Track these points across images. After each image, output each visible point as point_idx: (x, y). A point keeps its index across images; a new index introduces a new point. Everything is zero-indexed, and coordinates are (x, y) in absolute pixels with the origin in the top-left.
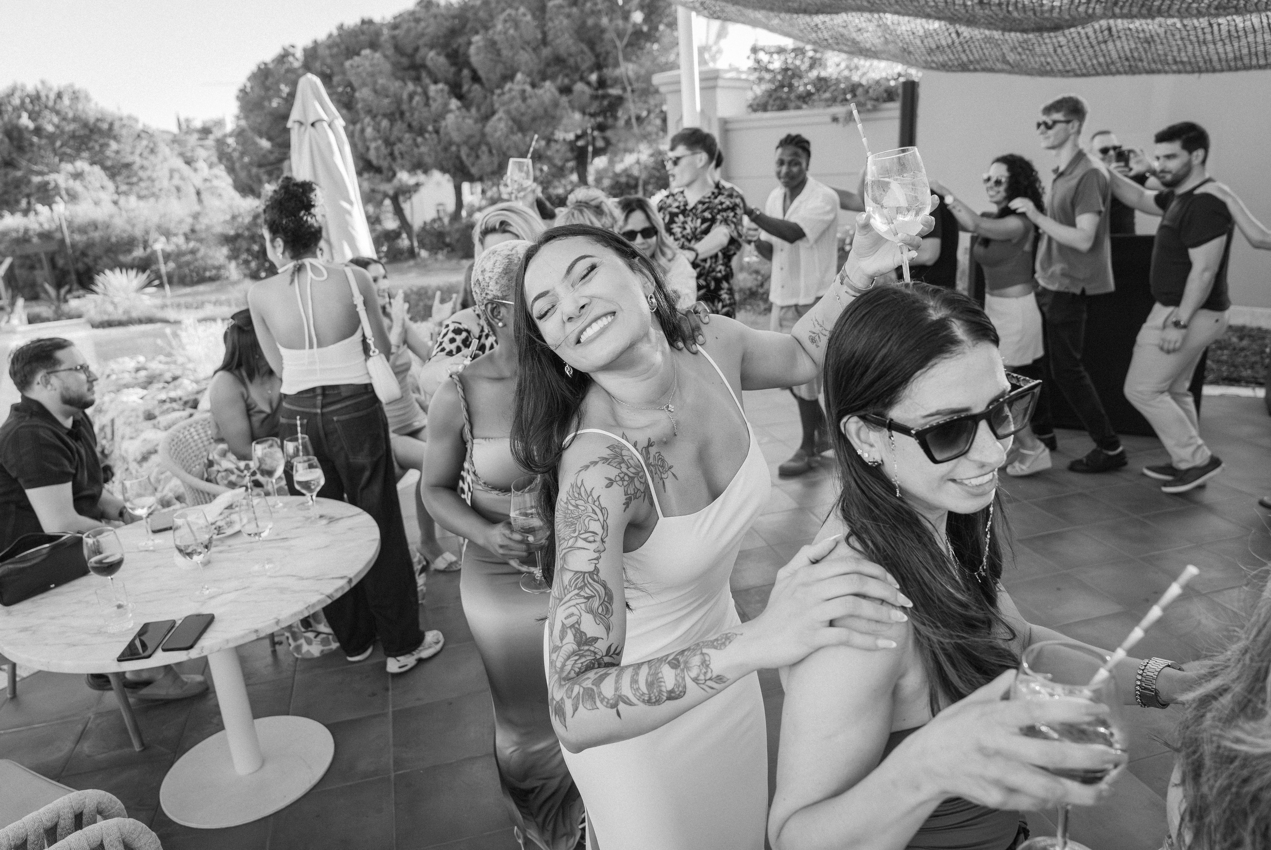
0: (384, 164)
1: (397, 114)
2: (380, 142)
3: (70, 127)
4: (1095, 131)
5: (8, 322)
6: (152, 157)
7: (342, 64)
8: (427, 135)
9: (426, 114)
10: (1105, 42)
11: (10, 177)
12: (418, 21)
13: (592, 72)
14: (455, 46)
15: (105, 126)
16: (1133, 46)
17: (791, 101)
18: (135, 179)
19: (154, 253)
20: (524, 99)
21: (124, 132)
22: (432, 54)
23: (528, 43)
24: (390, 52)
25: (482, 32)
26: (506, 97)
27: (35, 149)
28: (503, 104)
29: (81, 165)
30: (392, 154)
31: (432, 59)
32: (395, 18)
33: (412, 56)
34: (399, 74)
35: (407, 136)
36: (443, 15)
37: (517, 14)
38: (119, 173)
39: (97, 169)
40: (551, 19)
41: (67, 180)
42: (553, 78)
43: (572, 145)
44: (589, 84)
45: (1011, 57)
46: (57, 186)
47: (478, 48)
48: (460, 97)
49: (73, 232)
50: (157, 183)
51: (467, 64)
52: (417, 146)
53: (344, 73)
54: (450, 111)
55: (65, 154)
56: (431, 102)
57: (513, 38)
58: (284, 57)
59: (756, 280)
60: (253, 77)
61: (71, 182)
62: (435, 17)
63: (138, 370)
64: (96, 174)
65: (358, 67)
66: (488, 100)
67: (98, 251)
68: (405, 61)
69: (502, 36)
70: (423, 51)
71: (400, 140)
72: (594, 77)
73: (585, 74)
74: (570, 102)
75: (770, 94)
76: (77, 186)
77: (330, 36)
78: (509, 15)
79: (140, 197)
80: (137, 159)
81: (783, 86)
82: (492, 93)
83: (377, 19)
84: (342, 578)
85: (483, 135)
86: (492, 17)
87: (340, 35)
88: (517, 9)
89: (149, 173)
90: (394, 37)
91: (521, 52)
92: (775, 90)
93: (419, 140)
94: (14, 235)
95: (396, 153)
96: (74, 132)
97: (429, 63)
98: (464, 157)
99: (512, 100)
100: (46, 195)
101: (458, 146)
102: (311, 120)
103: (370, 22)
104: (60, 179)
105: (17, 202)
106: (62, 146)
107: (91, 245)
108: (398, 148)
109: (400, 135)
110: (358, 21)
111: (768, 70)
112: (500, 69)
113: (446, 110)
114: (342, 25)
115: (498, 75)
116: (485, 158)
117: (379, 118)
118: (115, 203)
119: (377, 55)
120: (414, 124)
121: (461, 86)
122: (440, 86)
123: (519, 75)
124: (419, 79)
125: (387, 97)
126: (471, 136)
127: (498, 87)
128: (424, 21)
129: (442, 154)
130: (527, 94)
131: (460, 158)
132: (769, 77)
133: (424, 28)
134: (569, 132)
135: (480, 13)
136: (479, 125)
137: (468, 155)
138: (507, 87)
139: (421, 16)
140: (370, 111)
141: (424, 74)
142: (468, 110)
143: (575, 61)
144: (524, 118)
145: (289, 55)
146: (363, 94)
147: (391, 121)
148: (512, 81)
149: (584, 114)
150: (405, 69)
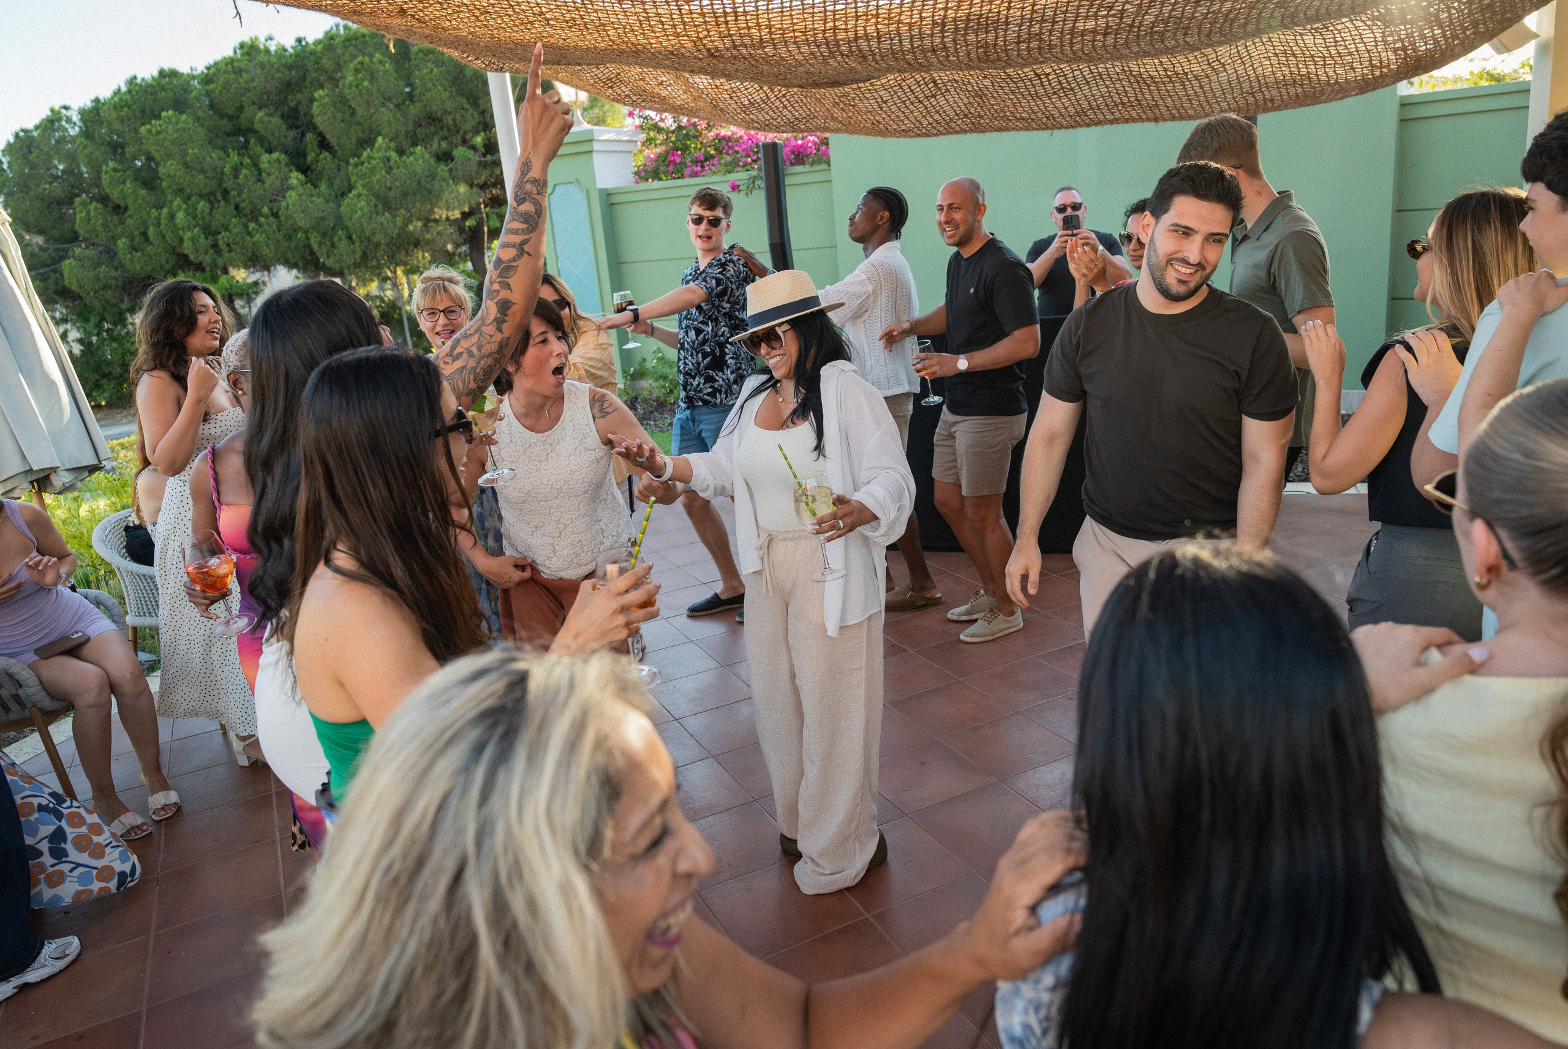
0: (207, 260)
1: (218, 194)
2: (196, 231)
4: (1059, 187)
7: (136, 131)
8: (262, 220)
9: (260, 193)
10: (934, 96)
12: (239, 72)
13: (478, 133)
14: (293, 104)
16: (966, 101)
17: (687, 167)
20: (389, 170)
22: (260, 114)
23: (389, 99)
24: (205, 112)
25: (328, 85)
26: (365, 168)
28: (362, 176)
30: (215, 246)
31: (261, 121)
32: (208, 68)
33: (234, 118)
34: (219, 142)
35: (234, 221)
36: (272, 66)
37: (371, 61)
40: (417, 67)
42: (425, 141)
43: (458, 224)
44: (474, 148)
47: (323, 105)
48: (305, 170)
51: (311, 126)
52: (250, 234)
53: (139, 141)
54: (291, 188)
56: (264, 175)
57: (370, 93)
58: (52, 122)
59: (664, 387)
62: (262, 66)
65: (158, 133)
66: (343, 173)
68: (226, 124)
69: (354, 90)
70: (249, 111)
71: (226, 228)
72: (479, 140)
73: (468, 137)
74: (451, 170)
75: (662, 158)
77: (118, 92)
78: (362, 63)
81: (677, 149)
82: (348, 163)
83: (184, 69)
85: (339, 217)
86: (339, 67)
87: (129, 91)
88: (371, 56)
90: (208, 94)
91: (382, 109)
92: (667, 153)
93: (252, 225)
95: (221, 243)
97: (258, 126)
98: (315, 247)
99: (373, 170)
101: (306, 232)
103: (174, 74)
108: (222, 238)
109: (224, 221)
110: (155, 74)
111: (660, 130)
112: (355, 132)
113: (285, 188)
114: (135, 78)
115: (354, 141)
116: (343, 245)
117: (193, 199)
119: (184, 117)
120: (242, 205)
121: (305, 156)
122: (275, 155)
123: (380, 139)
124: (246, 146)
125: (203, 171)
126: (323, 219)
127: (354, 155)
128: (247, 71)
129: (285, 244)
130: (392, 163)
131: (310, 247)
132: (661, 138)
133: (247, 82)
134: (453, 210)
135: (324, 61)
136: (332, 205)
137: (320, 244)
138: (365, 154)
139: (242, 65)
140: (181, 190)
141: (252, 141)
142: (316, 186)
143: (454, 120)
144: (391, 194)
145: (60, 119)
146: (169, 168)
147: (211, 202)
148: (372, 146)
149: (471, 186)
150: (228, 135)
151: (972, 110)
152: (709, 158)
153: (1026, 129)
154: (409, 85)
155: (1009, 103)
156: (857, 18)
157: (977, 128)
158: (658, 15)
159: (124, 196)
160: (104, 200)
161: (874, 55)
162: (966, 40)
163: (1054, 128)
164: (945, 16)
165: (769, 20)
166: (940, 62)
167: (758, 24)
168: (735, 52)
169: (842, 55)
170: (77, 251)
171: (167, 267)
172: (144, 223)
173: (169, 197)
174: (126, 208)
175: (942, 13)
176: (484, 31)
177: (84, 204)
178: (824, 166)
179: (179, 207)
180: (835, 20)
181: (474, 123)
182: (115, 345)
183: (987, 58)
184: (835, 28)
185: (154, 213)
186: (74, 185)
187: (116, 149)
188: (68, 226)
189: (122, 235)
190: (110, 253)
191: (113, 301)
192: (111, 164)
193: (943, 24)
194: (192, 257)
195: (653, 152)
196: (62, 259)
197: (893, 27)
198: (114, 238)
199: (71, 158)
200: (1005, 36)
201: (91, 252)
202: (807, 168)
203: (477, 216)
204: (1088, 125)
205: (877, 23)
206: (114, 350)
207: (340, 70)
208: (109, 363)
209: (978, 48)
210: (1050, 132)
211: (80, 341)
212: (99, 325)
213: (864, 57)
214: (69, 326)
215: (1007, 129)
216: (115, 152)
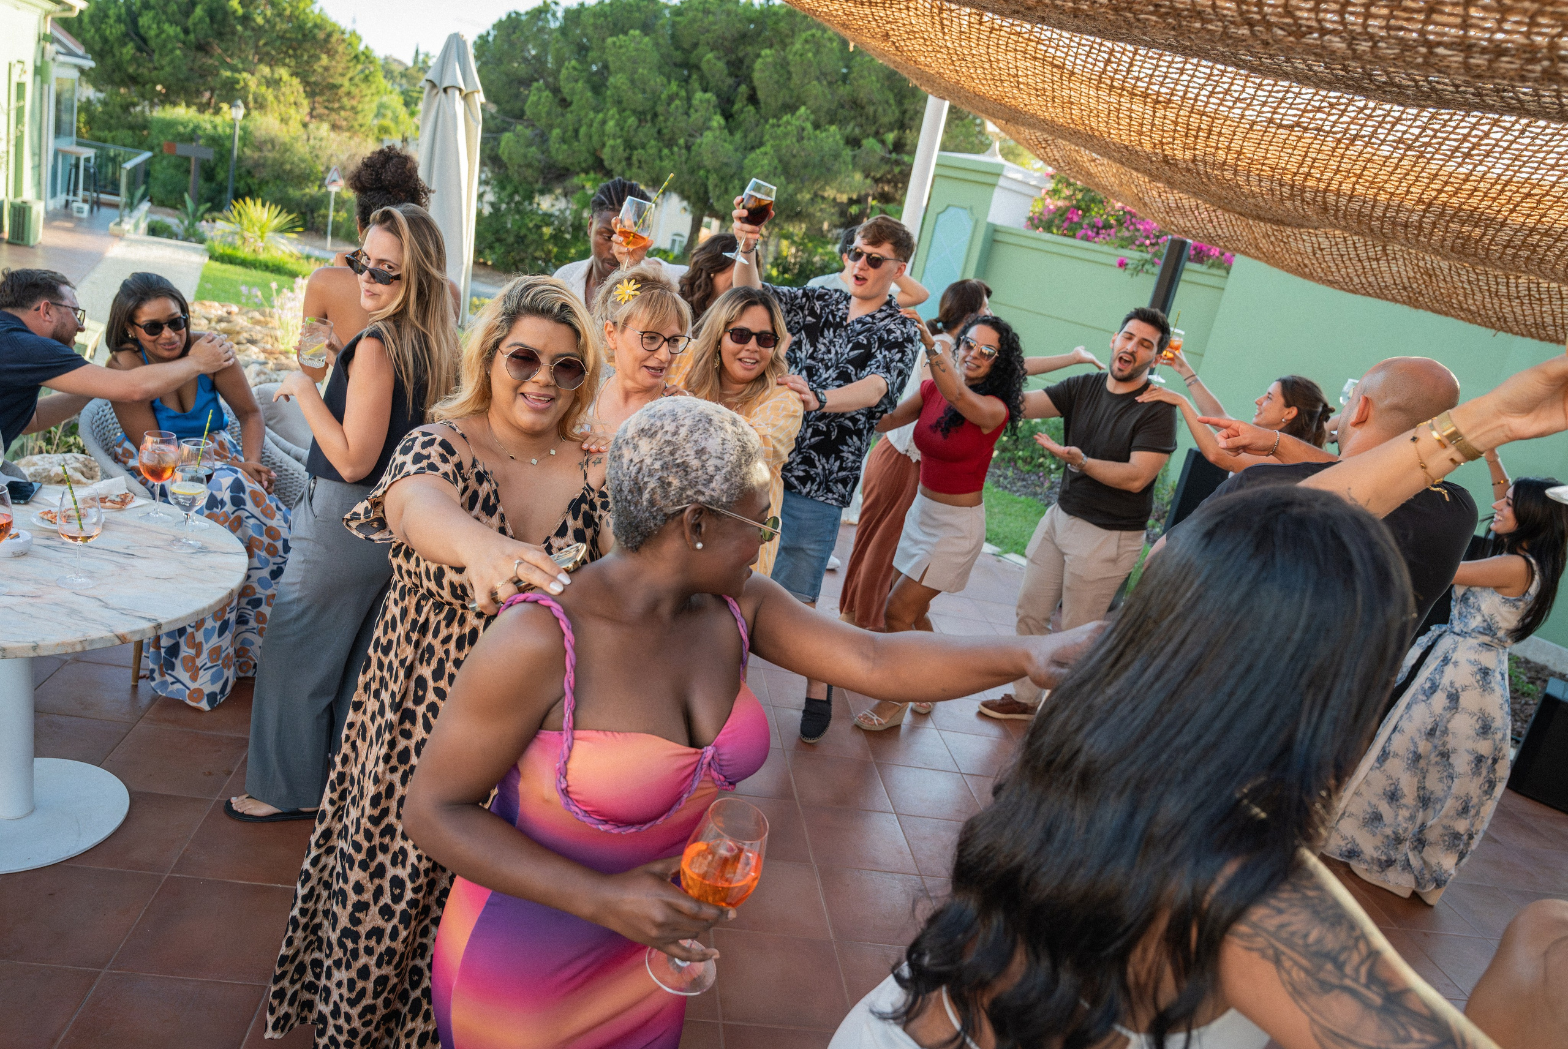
1: (648, 115)
2: (619, 141)
3: (282, 26)
5: (119, 224)
6: (363, 86)
7: (603, 40)
8: (676, 149)
9: (683, 125)
10: (1378, 260)
11: (198, 63)
13: (892, 130)
14: (741, 54)
15: (321, 35)
16: (1411, 274)
17: (1082, 228)
18: (336, 105)
19: (328, 194)
20: (800, 139)
21: (341, 49)
22: (710, 56)
23: (825, 75)
24: (665, 40)
25: (777, 47)
26: (779, 131)
27: (236, 39)
28: (775, 138)
29: (283, 73)
30: (629, 159)
31: (709, 61)
33: (687, 52)
34: (667, 69)
35: (653, 142)
36: (736, 15)
37: (822, 37)
38: (321, 93)
39: (296, 81)
41: (259, 84)
42: (842, 123)
43: (842, 208)
44: (883, 142)
45: (1263, 244)
46: (246, 87)
47: (765, 64)
48: (728, 116)
49: (245, 145)
50: (360, 117)
51: (748, 79)
52: (661, 159)
53: (603, 49)
54: (709, 128)
55: (268, 53)
56: (692, 110)
57: (810, 64)
58: (539, 13)
60: (499, 26)
61: (263, 89)
62: (729, 13)
63: (220, 320)
64: (293, 87)
65: (621, 47)
66: (759, 129)
67: (265, 174)
68: (678, 56)
69: (798, 58)
70: (701, 50)
71: (643, 146)
72: (891, 137)
73: (883, 130)
74: (854, 157)
75: (1061, 213)
76: (270, 94)
78: (813, 36)
79: (334, 127)
80: (346, 83)
81: (1079, 208)
82: (767, 121)
84: (149, 620)
85: (741, 168)
86: (793, 33)
88: (824, 32)
89: (354, 103)
90: (674, 25)
91: (815, 82)
92: (1067, 209)
93: (666, 151)
94: (181, 129)
95: (634, 158)
96: (285, 32)
97: (704, 66)
98: (711, 188)
99: (786, 135)
100: (231, 92)
101: (708, 171)
102: (445, 85)
104: (251, 82)
105: (198, 93)
106: (265, 44)
107: (259, 165)
108: (638, 154)
109: (645, 140)
112: (783, 96)
113: (705, 127)
115: (780, 103)
117: (628, 113)
118: (305, 125)
119: (646, 39)
120: (665, 131)
121: (733, 103)
122: (708, 95)
123: (803, 109)
124: (687, 80)
125: (644, 91)
126: (726, 164)
127: (775, 116)
128: (714, 14)
129: (687, 177)
130: (805, 133)
131: (706, 186)
132: (1067, 192)
133: (711, 24)
134: (842, 192)
135: (782, 24)
136: (739, 154)
137: (716, 186)
138: (785, 118)
139: (712, 9)
140: (620, 102)
141: (695, 77)
142: (731, 133)
143: (875, 111)
144: (794, 161)
145: (547, 12)
146: (618, 80)
147: (640, 121)
148: (793, 114)
149: (867, 176)
150: (675, 65)
151: (1415, 286)
152: (1107, 226)
153: (1470, 321)
154: (847, 67)
155: (1460, 291)
156: (1337, 171)
157: (1413, 301)
158: (1131, 110)
159: (573, 92)
160: (556, 90)
161: (1337, 210)
162: (1447, 227)
163: (1501, 329)
164: (1435, 198)
165: (1242, 147)
166: (1407, 239)
167: (1229, 148)
168: (1191, 165)
169: (1303, 200)
170: (519, 128)
171: (584, 165)
172: (580, 121)
173: (609, 105)
174: (570, 104)
175: (1434, 194)
176: (954, 75)
177: (539, 90)
178: (1223, 272)
179: (613, 117)
180: (1311, 167)
181: (892, 120)
182: (517, 217)
183: (1463, 249)
184: (1309, 174)
185: (591, 115)
186: (537, 71)
187: (582, 50)
188: (519, 104)
189: (559, 126)
190: (543, 138)
191: (530, 179)
192: (573, 63)
193: (1430, 205)
194: (606, 163)
195: (1053, 203)
196: (505, 130)
197: (1371, 191)
198: (551, 127)
199: (544, 47)
200: (1494, 236)
201: (528, 132)
202: (1203, 268)
203: (862, 206)
204: (1542, 339)
205: (1357, 182)
206: (514, 220)
207: (793, 36)
208: (507, 231)
209: (1458, 238)
210: (1493, 331)
211: (492, 204)
212: (511, 196)
213: (1326, 210)
214: (488, 189)
215: (1446, 314)
216: (579, 53)
